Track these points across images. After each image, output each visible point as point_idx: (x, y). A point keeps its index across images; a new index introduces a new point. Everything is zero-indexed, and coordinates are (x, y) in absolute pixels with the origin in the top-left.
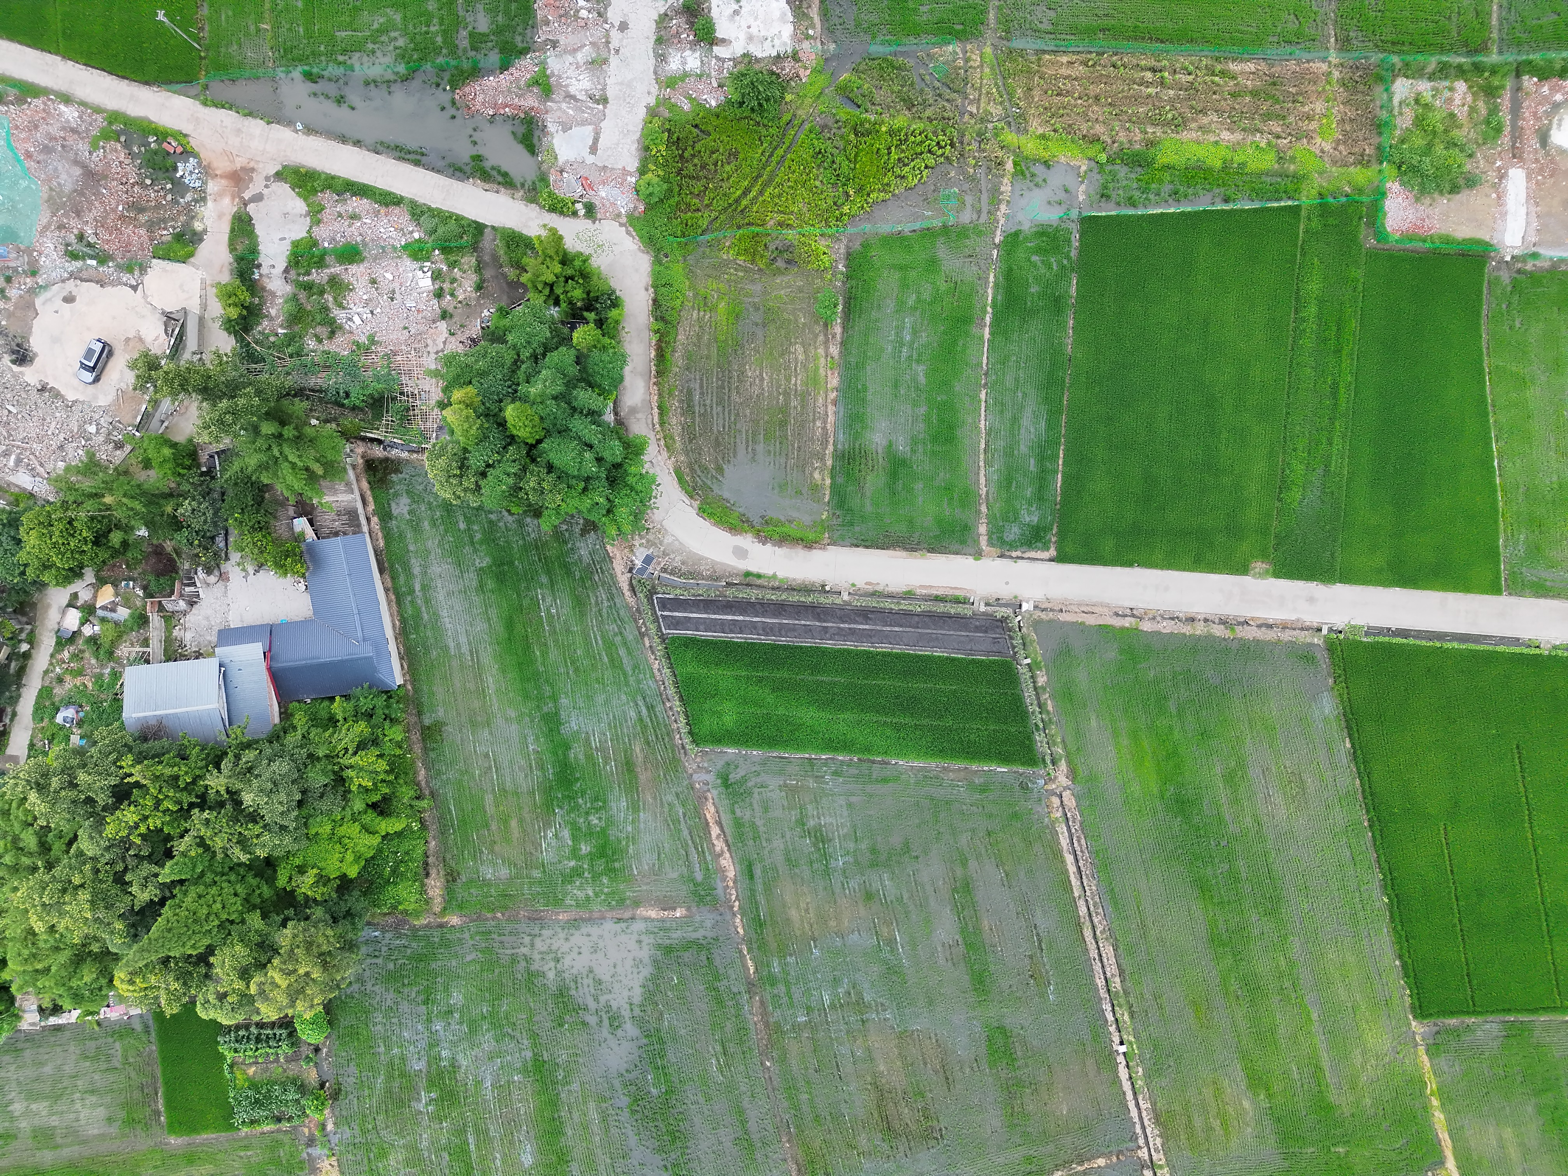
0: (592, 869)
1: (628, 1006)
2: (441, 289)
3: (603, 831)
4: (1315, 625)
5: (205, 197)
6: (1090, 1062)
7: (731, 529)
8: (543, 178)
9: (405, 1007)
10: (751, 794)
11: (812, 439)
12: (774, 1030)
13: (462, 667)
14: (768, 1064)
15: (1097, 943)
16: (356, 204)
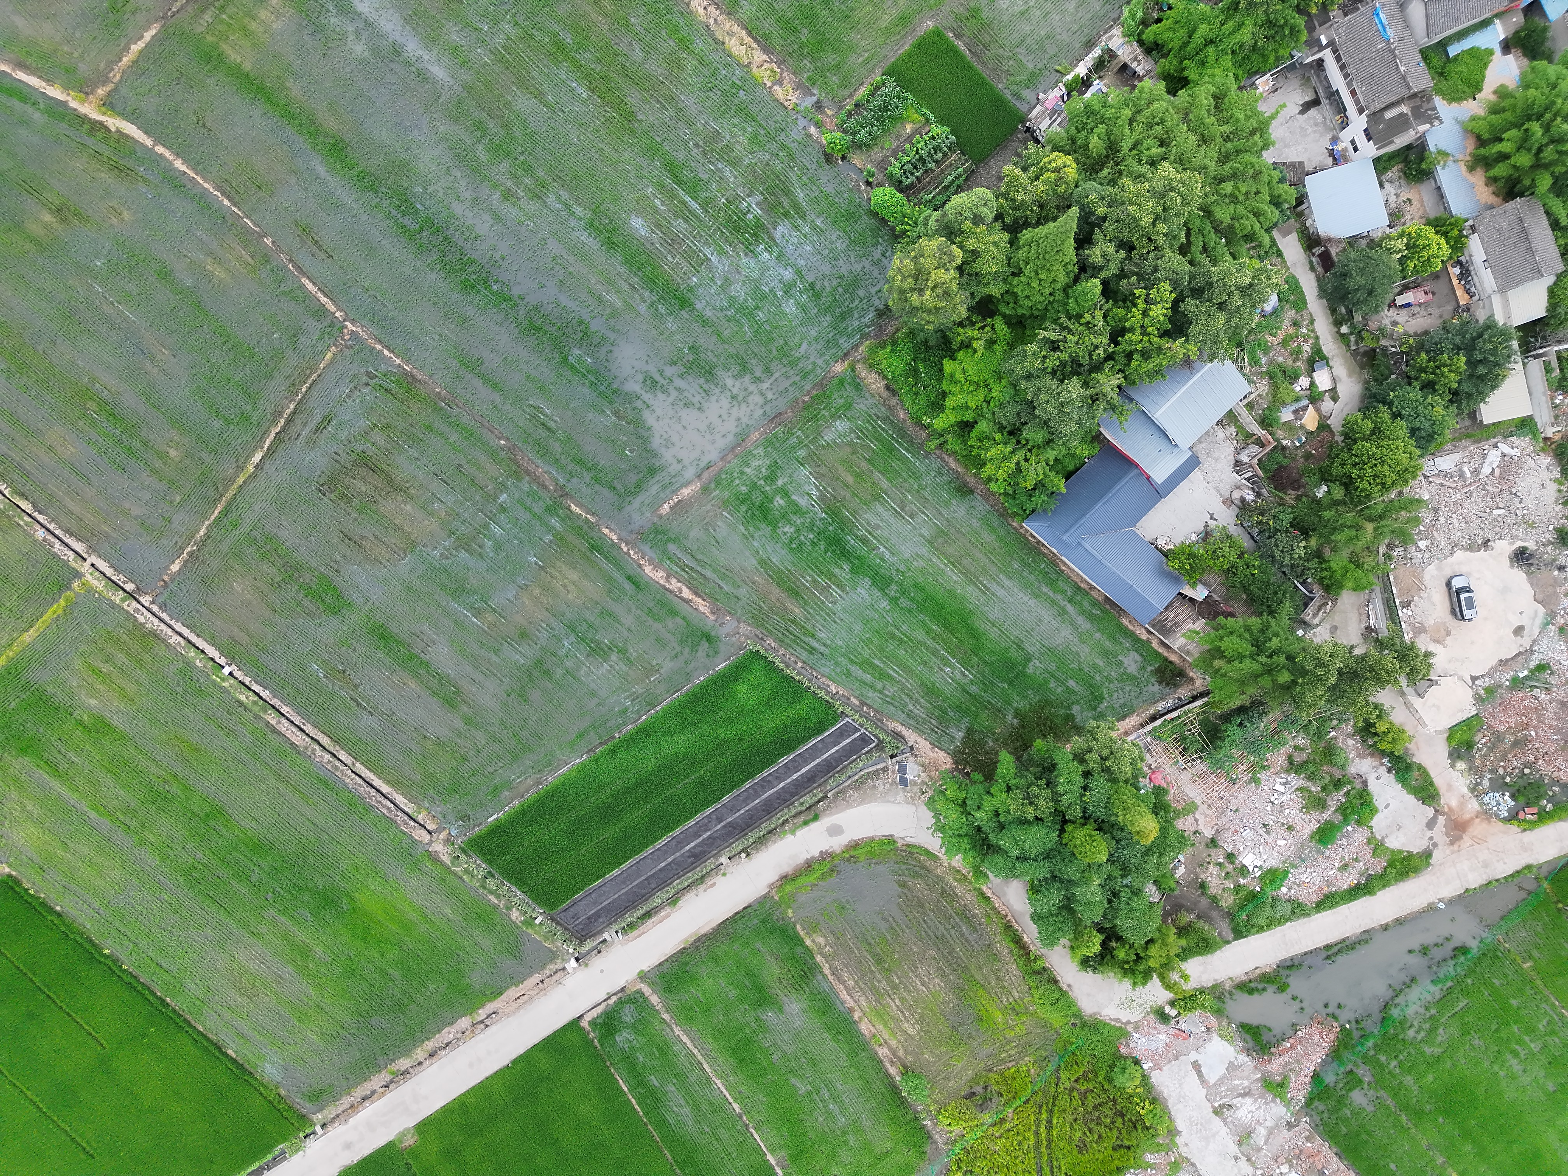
0: (760, 489)
1: (650, 402)
2: (1232, 863)
3: (775, 527)
4: (330, 1129)
5: (1472, 792)
6: (245, 640)
7: (857, 844)
8: (1219, 1013)
9: (826, 269)
10: (681, 643)
11: (845, 966)
12: (519, 472)
13: (985, 571)
14: (502, 442)
15: (312, 738)
16: (1351, 879)
